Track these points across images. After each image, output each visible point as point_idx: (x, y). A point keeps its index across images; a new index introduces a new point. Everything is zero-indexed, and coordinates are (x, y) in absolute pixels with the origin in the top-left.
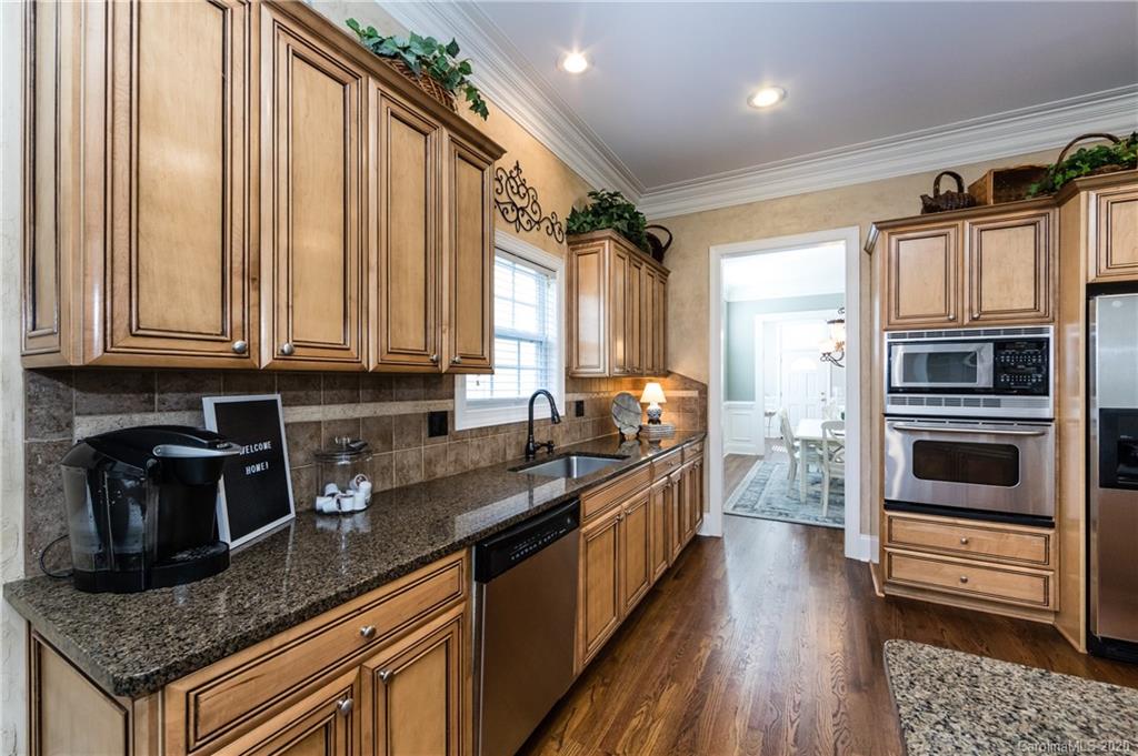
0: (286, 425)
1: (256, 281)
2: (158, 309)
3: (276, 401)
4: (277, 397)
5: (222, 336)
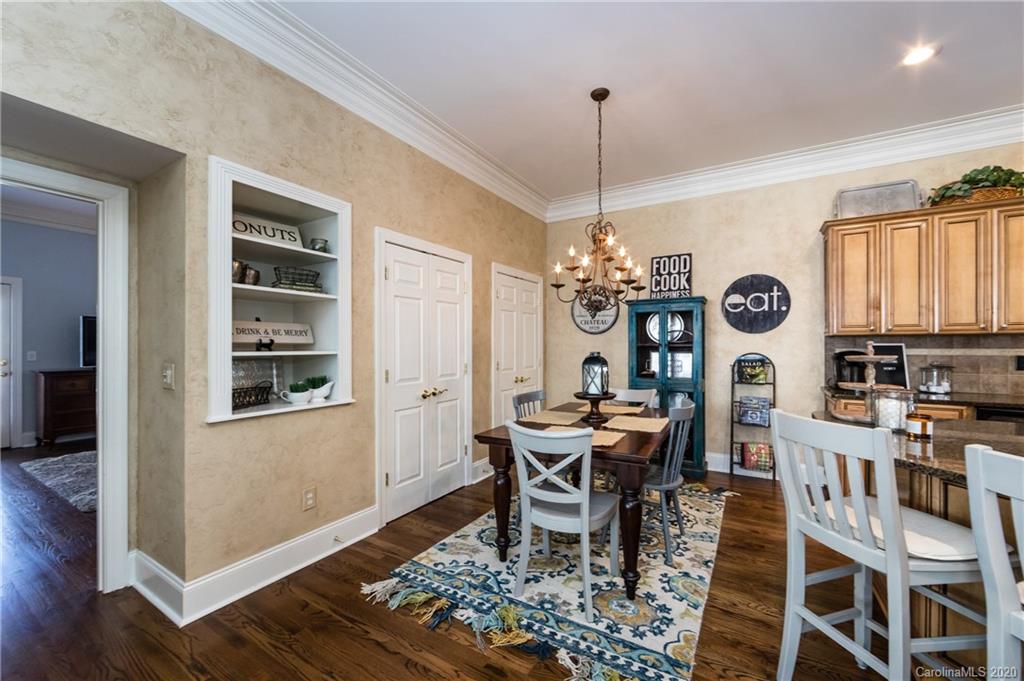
0: (907, 356)
1: (879, 308)
2: (849, 320)
3: (901, 347)
4: (903, 345)
5: (868, 325)
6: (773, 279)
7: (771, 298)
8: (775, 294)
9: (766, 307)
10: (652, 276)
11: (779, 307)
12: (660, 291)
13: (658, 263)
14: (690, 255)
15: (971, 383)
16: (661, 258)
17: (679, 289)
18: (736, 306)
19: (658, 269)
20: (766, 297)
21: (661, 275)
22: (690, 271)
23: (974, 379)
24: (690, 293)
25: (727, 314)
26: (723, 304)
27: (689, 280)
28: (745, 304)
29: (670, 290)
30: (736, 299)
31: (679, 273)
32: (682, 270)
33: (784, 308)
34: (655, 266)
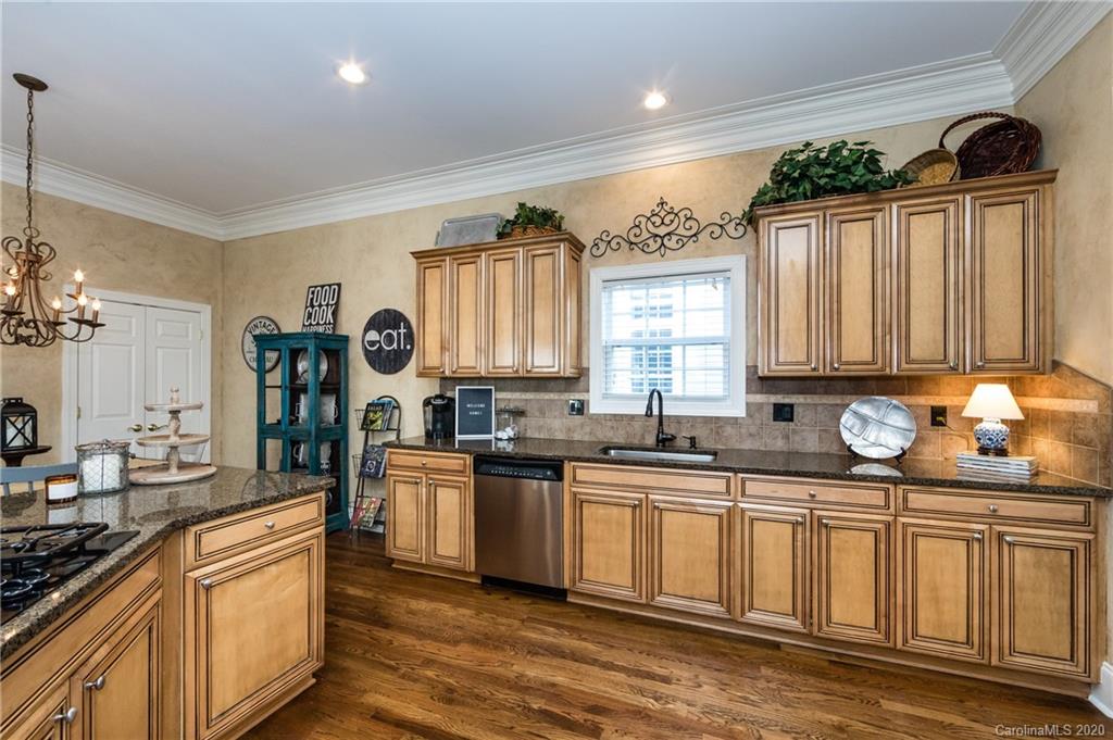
0: (496, 400)
3: (491, 389)
4: (493, 387)
6: (401, 315)
7: (399, 334)
8: (402, 331)
9: (395, 345)
10: (307, 307)
11: (405, 347)
12: (311, 324)
13: (313, 293)
14: (339, 285)
15: (540, 428)
16: (316, 287)
17: (325, 323)
18: (372, 343)
19: (312, 299)
20: (395, 335)
21: (313, 306)
22: (337, 304)
23: (542, 423)
24: (334, 329)
25: (367, 353)
26: (363, 341)
27: (335, 314)
28: (379, 342)
29: (318, 324)
30: (373, 335)
31: (327, 305)
32: (331, 302)
33: (408, 347)
34: (311, 296)
